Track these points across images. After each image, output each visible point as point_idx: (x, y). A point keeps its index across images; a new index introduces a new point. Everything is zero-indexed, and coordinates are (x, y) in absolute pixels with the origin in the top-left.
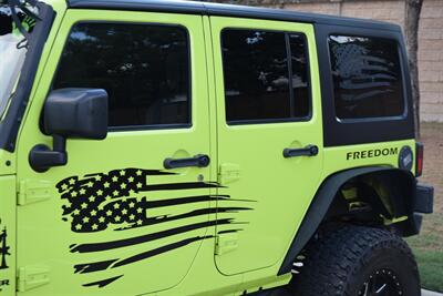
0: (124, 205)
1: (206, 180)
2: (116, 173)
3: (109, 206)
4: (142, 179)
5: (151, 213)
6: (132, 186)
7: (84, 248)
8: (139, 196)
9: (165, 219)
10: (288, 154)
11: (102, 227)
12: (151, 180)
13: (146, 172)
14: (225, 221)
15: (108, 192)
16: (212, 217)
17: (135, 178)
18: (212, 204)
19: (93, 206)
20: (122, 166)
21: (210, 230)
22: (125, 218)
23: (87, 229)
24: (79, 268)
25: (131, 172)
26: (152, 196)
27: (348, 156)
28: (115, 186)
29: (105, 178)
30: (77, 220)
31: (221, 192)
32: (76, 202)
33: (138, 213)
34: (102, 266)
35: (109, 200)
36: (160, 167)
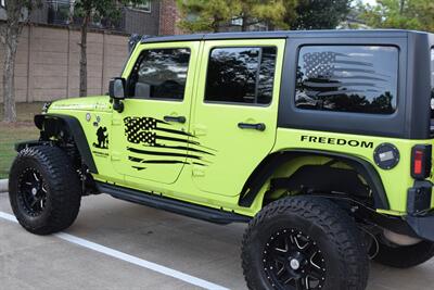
0: (147, 134)
1: (186, 131)
2: (144, 118)
3: (141, 133)
4: (155, 124)
5: (158, 141)
6: (150, 126)
7: (132, 150)
8: (153, 132)
9: (164, 146)
10: (241, 125)
11: (138, 142)
12: (159, 125)
13: (157, 121)
15: (141, 127)
16: (190, 153)
18: (190, 146)
19: (135, 132)
20: (148, 116)
21: (189, 160)
22: (147, 141)
23: (132, 141)
24: (130, 158)
25: (151, 119)
27: (303, 138)
28: (144, 125)
29: (141, 120)
30: (129, 136)
31: (194, 140)
32: (130, 128)
33: (152, 140)
34: (138, 160)
35: (141, 130)
36: (162, 119)
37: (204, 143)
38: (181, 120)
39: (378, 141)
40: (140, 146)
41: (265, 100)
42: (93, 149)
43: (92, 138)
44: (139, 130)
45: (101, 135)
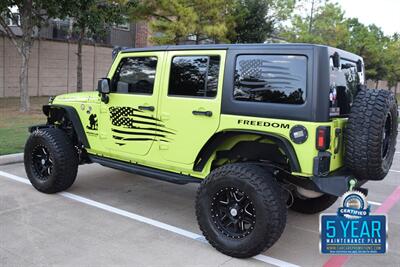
0: (126, 119)
1: (154, 117)
2: (124, 108)
3: (122, 119)
4: (132, 112)
5: (134, 124)
6: (128, 113)
7: (115, 131)
8: (131, 117)
9: (138, 128)
11: (120, 125)
12: (135, 113)
13: (133, 109)
14: (163, 136)
15: (122, 114)
16: (158, 133)
17: (129, 111)
18: (158, 128)
19: (118, 117)
20: (127, 106)
21: (157, 138)
22: (126, 124)
23: (115, 124)
24: (114, 136)
25: (129, 108)
26: (135, 118)
27: (239, 122)
28: (124, 112)
29: (122, 109)
30: (113, 121)
31: (161, 123)
32: (114, 115)
33: (130, 123)
34: (120, 138)
35: (122, 116)
36: (137, 108)
37: (168, 125)
38: (151, 109)
39: (293, 123)
40: (121, 128)
41: (212, 94)
42: (86, 130)
43: (86, 122)
44: (120, 116)
45: (92, 119)
